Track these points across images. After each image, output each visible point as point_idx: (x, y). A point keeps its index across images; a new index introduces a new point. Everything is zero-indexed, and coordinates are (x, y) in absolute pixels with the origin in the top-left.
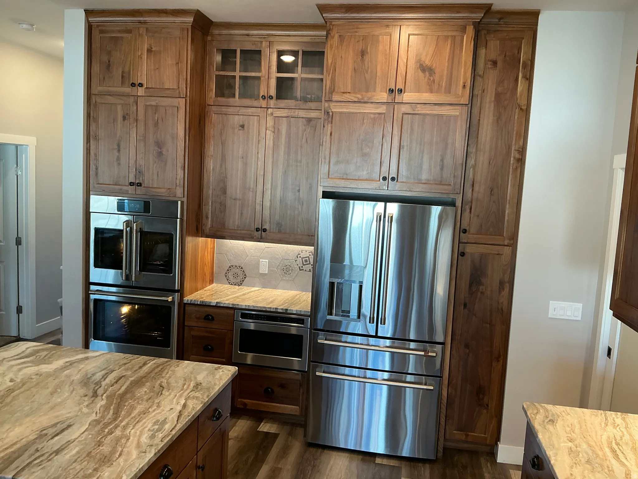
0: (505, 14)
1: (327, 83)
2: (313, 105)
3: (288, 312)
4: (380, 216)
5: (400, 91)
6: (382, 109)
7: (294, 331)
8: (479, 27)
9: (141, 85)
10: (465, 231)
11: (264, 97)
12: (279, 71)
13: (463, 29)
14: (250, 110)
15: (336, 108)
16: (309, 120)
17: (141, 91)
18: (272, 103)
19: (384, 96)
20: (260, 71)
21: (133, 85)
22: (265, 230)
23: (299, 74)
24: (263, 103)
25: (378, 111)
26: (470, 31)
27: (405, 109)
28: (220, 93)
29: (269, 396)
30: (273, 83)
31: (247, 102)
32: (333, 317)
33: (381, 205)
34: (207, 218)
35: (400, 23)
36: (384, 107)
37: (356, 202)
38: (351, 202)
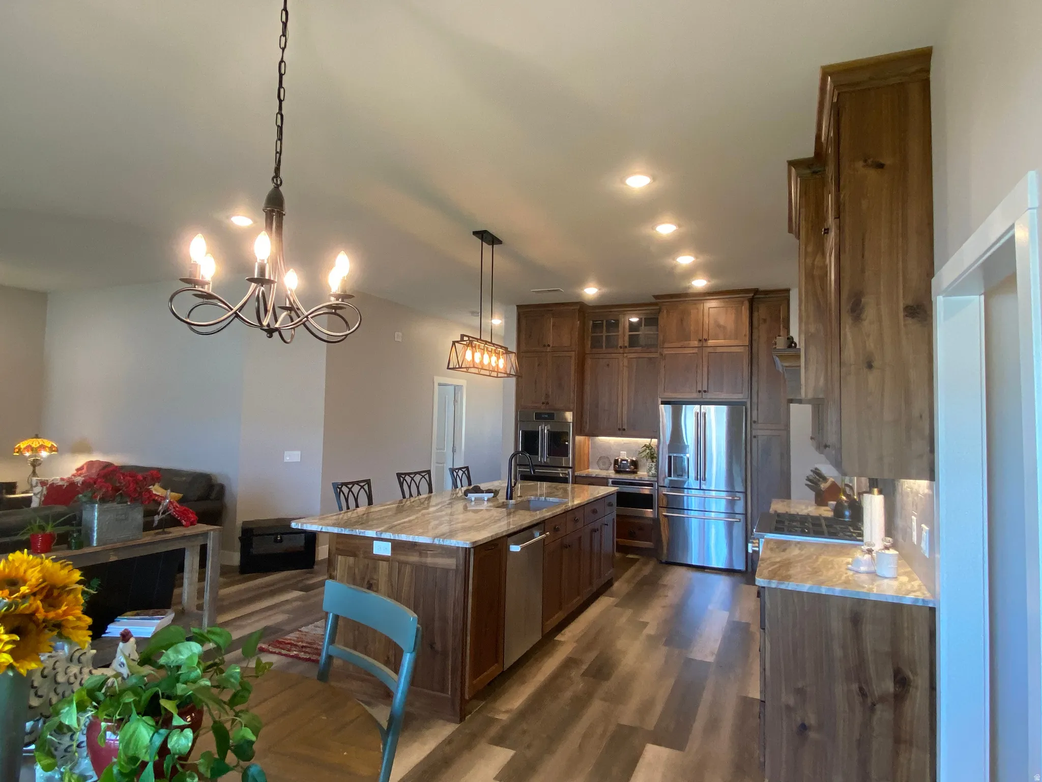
0: (767, 292)
1: (661, 338)
2: (653, 350)
3: (643, 479)
4: (698, 413)
5: (706, 340)
6: (695, 350)
7: (647, 492)
8: (752, 302)
9: (549, 346)
10: (755, 422)
11: (621, 347)
12: (630, 331)
13: (742, 303)
14: (613, 355)
15: (666, 352)
16: (650, 359)
17: (549, 349)
18: (627, 350)
19: (696, 343)
20: (618, 331)
21: (544, 346)
22: (624, 430)
23: (643, 331)
24: (621, 351)
25: (694, 352)
26: (747, 304)
27: (710, 350)
28: (593, 346)
29: (632, 536)
30: (627, 338)
31: (610, 350)
32: (672, 478)
33: (697, 407)
34: (586, 423)
35: (703, 301)
36: (697, 349)
37: (687, 406)
38: (684, 406)
